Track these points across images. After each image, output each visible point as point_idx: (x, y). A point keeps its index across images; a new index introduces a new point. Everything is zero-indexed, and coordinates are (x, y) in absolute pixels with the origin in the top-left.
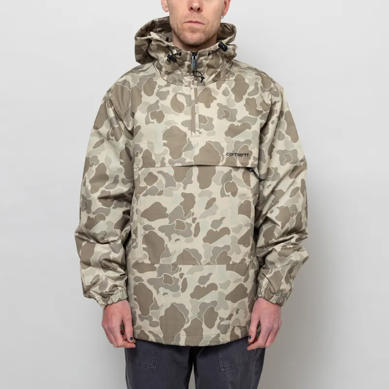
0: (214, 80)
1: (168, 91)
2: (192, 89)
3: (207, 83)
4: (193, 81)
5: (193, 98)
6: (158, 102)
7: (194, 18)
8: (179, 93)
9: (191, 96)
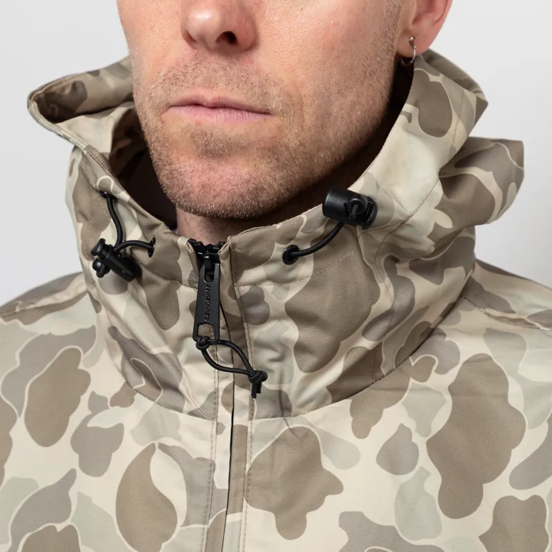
0: (337, 392)
1: (119, 430)
2: (220, 428)
3: (302, 406)
4: (230, 391)
5: (221, 480)
6: (70, 478)
7: (210, 83)
8: (163, 448)
9: (212, 465)
